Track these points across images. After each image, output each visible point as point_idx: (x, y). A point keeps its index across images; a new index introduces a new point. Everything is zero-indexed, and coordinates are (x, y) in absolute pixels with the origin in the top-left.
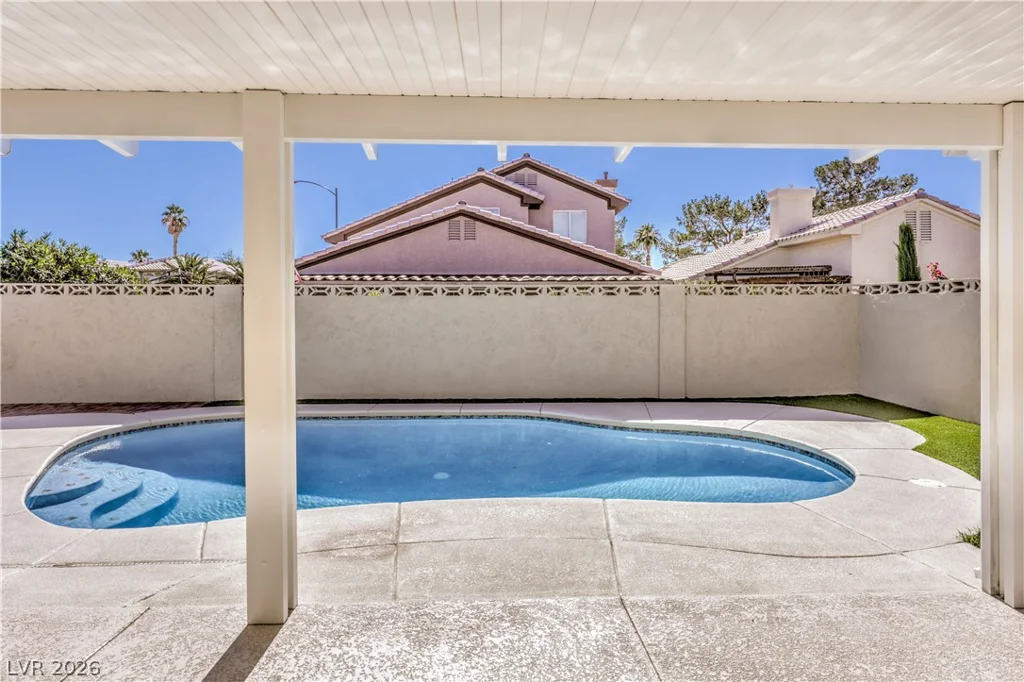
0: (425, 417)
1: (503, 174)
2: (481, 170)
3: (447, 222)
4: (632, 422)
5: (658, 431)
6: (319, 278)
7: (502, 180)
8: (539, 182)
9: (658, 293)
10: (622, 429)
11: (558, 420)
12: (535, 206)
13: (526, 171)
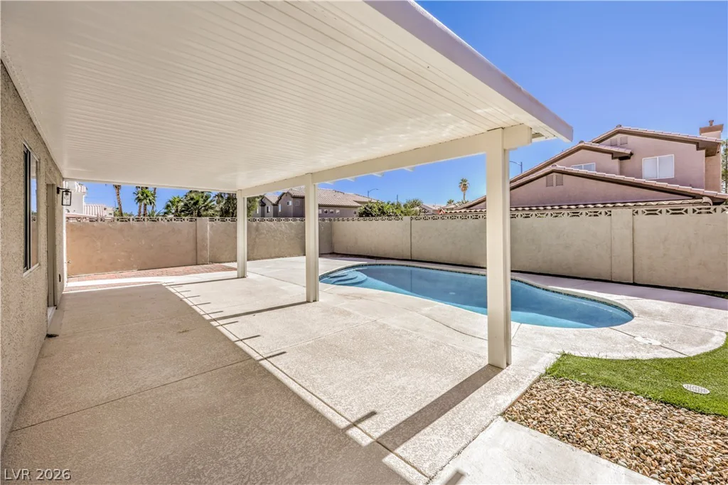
0: (464, 273)
1: (599, 142)
2: (582, 142)
3: (545, 177)
4: (550, 287)
5: (565, 294)
6: (478, 210)
7: (597, 146)
8: (629, 141)
9: (610, 215)
10: (547, 290)
11: (522, 282)
12: (624, 158)
13: (619, 136)
